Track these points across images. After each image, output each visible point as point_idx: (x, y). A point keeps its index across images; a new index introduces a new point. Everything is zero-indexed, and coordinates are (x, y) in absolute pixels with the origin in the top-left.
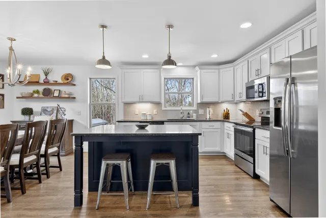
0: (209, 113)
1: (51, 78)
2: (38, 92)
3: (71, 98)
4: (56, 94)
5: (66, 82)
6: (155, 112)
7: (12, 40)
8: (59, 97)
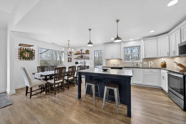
0: (151, 64)
1: (83, 52)
2: (79, 57)
3: (88, 58)
4: (84, 57)
5: (86, 53)
6: (119, 63)
7: (69, 41)
8: (85, 58)
